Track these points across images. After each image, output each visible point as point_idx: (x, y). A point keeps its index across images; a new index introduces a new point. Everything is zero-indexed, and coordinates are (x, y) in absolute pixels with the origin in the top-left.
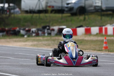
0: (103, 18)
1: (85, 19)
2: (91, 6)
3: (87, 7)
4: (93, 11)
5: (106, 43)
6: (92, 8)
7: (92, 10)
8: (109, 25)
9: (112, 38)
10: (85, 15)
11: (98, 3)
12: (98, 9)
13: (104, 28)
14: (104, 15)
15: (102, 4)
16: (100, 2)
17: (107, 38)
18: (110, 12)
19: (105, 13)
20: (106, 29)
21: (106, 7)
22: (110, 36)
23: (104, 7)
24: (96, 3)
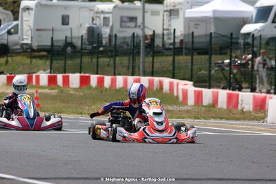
0: (34, 61)
1: (7, 62)
2: (17, 44)
3: (10, 45)
4: (20, 51)
5: (37, 98)
6: (18, 47)
7: (17, 49)
8: (42, 71)
9: (47, 91)
10: (7, 56)
11: (27, 39)
12: (27, 49)
13: (34, 75)
14: (35, 57)
15: (32, 40)
16: (30, 39)
17: (39, 91)
18: (44, 53)
19: (37, 54)
20: (38, 78)
21: (38, 46)
22: (43, 87)
23: (35, 46)
24: (23, 39)
